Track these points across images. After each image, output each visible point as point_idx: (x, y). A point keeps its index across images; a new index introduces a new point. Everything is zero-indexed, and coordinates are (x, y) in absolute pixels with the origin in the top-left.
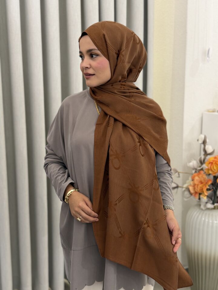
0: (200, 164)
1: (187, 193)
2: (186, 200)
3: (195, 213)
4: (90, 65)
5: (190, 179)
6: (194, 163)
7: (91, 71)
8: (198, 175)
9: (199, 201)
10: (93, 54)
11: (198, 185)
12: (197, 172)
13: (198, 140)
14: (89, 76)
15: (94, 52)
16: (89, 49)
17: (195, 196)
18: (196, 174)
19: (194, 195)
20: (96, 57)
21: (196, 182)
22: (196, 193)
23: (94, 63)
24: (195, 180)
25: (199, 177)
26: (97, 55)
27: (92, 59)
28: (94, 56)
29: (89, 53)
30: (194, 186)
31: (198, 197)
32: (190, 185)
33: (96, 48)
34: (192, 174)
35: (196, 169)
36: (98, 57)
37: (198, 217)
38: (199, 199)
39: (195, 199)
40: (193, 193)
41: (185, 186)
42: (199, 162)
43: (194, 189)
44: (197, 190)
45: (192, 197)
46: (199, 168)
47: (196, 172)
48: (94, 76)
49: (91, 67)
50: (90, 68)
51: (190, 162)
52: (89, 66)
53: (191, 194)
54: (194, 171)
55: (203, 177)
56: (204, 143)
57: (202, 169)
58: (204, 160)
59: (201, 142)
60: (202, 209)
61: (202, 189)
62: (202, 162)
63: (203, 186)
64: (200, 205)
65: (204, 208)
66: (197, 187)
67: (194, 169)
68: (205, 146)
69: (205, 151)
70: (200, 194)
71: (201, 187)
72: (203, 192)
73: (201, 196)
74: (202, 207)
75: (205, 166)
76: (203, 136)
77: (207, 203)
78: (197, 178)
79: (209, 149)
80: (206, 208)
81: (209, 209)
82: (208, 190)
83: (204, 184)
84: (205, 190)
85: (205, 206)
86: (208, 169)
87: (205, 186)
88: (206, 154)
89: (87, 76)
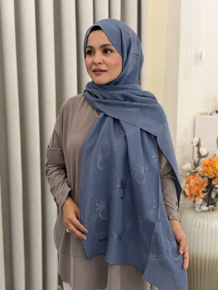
0: (194, 167)
1: (182, 195)
3: (190, 216)
4: (103, 61)
6: (188, 166)
7: (103, 67)
8: (193, 178)
9: (193, 203)
11: (194, 187)
12: (192, 174)
13: (192, 143)
14: (101, 72)
16: (103, 44)
18: (191, 176)
19: (189, 197)
20: (110, 53)
21: (192, 185)
22: (192, 195)
23: (107, 59)
24: (191, 183)
25: (195, 180)
26: (112, 51)
27: (105, 55)
28: (109, 52)
29: (103, 48)
30: (190, 188)
32: (186, 187)
34: (187, 177)
37: (193, 219)
38: (194, 201)
39: (190, 202)
42: (193, 165)
43: (190, 191)
44: (193, 192)
45: (187, 199)
46: (194, 171)
47: (190, 174)
48: (106, 72)
49: (104, 62)
50: (102, 64)
51: (185, 164)
52: (101, 62)
53: (186, 196)
54: (188, 174)
55: (199, 180)
56: (198, 145)
57: (196, 172)
58: (198, 163)
59: (195, 144)
60: (197, 212)
61: (198, 192)
62: (196, 165)
63: (199, 188)
64: (195, 208)
65: (198, 211)
66: (193, 190)
67: (189, 171)
68: (199, 149)
69: (199, 153)
70: (195, 196)
71: (197, 190)
72: (199, 194)
73: (197, 199)
74: (197, 209)
75: (200, 169)
76: (196, 140)
77: (201, 205)
78: (192, 180)
79: (204, 151)
80: (200, 210)
81: (204, 211)
82: (203, 192)
83: (200, 186)
84: (201, 192)
85: (200, 208)
86: (204, 172)
87: (201, 189)
88: (200, 156)
89: (97, 72)
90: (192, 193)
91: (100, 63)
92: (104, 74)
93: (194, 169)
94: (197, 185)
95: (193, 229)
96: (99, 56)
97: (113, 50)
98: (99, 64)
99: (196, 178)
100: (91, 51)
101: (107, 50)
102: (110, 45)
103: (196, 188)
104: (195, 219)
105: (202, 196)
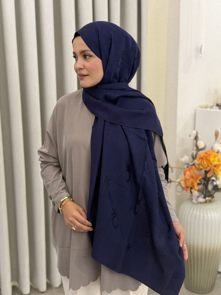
0: (192, 160)
1: (179, 187)
2: (178, 194)
3: (188, 207)
4: (84, 66)
5: (183, 174)
6: (186, 158)
7: (84, 72)
8: (189, 170)
9: (191, 195)
10: (86, 55)
11: (189, 180)
12: (190, 167)
13: (190, 136)
14: (83, 77)
15: (87, 53)
16: (82, 50)
17: (186, 190)
19: (185, 189)
20: (89, 58)
21: (187, 177)
22: (187, 187)
23: (87, 64)
24: (187, 175)
25: (190, 172)
26: (91, 56)
27: (85, 60)
28: (87, 57)
29: (83, 54)
30: (186, 180)
31: (189, 191)
32: (182, 180)
33: (89, 49)
34: (185, 169)
35: (188, 164)
36: (91, 58)
37: (190, 210)
38: (191, 192)
39: (187, 193)
40: (185, 188)
41: (178, 180)
42: (191, 157)
43: (186, 183)
44: (188, 185)
45: (184, 191)
46: (191, 164)
47: (188, 167)
48: (88, 76)
50: (84, 69)
51: (182, 157)
52: (82, 67)
53: (183, 188)
54: (186, 167)
55: (194, 172)
56: (196, 138)
57: (194, 164)
58: (196, 156)
59: (193, 137)
60: (194, 203)
61: (193, 184)
62: (194, 158)
63: (194, 180)
64: (192, 199)
65: (195, 202)
66: (188, 182)
67: (186, 164)
68: (197, 141)
69: (197, 146)
70: (191, 188)
71: (192, 182)
72: (194, 186)
73: (192, 190)
74: (194, 201)
75: (196, 161)
76: (195, 132)
77: (198, 197)
78: (188, 173)
79: (201, 144)
80: (197, 202)
81: (201, 203)
82: (199, 184)
83: (195, 178)
84: (195, 184)
85: (197, 200)
86: (199, 164)
87: (196, 181)
88: (198, 149)
89: (81, 76)
90: (187, 185)
92: (86, 78)
93: (192, 162)
94: (192, 177)
95: (189, 220)
103: (191, 180)
104: (192, 210)
105: (197, 188)
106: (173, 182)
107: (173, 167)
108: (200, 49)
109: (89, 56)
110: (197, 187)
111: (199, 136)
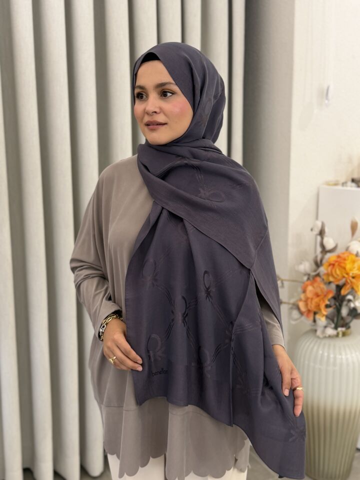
0: (314, 266)
1: (295, 314)
2: (293, 323)
3: (308, 344)
4: (161, 108)
5: (300, 290)
6: (306, 266)
7: (161, 118)
8: (312, 284)
9: (313, 324)
10: (167, 91)
11: (312, 299)
12: (311, 279)
13: (312, 230)
14: (158, 126)
16: (160, 82)
17: (308, 316)
18: (309, 282)
19: (305, 314)
20: (171, 96)
21: (309, 295)
22: (309, 311)
23: (167, 105)
24: (308, 292)
25: (314, 287)
26: (173, 93)
27: (162, 99)
28: (169, 94)
29: (160, 89)
30: (306, 301)
31: (311, 318)
32: (301, 300)
33: (172, 81)
34: (304, 283)
35: (309, 275)
36: (174, 97)
37: (312, 349)
38: (315, 321)
39: (307, 322)
40: (304, 312)
41: (292, 301)
42: (313, 263)
43: (307, 305)
44: (311, 307)
45: (303, 318)
46: (314, 274)
47: (308, 279)
48: (165, 126)
49: (162, 111)
50: (159, 113)
51: (301, 263)
52: (157, 110)
53: (302, 313)
54: (305, 278)
55: (319, 287)
56: (322, 233)
57: (318, 275)
58: (321, 261)
59: (317, 231)
60: (318, 337)
61: (318, 306)
62: (318, 264)
63: (320, 301)
64: (316, 331)
65: (321, 336)
66: (311, 303)
67: (306, 274)
68: (322, 238)
69: (323, 246)
70: (315, 313)
71: (316, 303)
72: (320, 310)
73: (317, 317)
74: (319, 333)
75: (322, 270)
76: (319, 224)
77: (325, 327)
78: (310, 288)
79: (329, 243)
80: (324, 335)
81: (330, 337)
82: (327, 306)
83: (322, 297)
84: (322, 306)
85: (323, 332)
86: (328, 275)
87: (324, 301)
88: (324, 251)
89: (152, 125)
90: (309, 308)
91: (155, 112)
92: (163, 128)
93: (315, 271)
94: (317, 295)
95: (312, 364)
96: (153, 102)
97: (175, 91)
98: (155, 114)
99: (316, 285)
100: (142, 94)
101: (166, 92)
102: (170, 83)
103: (316, 300)
104: (316, 348)
105: (325, 313)
106: (285, 303)
107: (285, 280)
108: (325, 92)
109: (171, 93)
110: (326, 311)
111: (327, 230)
